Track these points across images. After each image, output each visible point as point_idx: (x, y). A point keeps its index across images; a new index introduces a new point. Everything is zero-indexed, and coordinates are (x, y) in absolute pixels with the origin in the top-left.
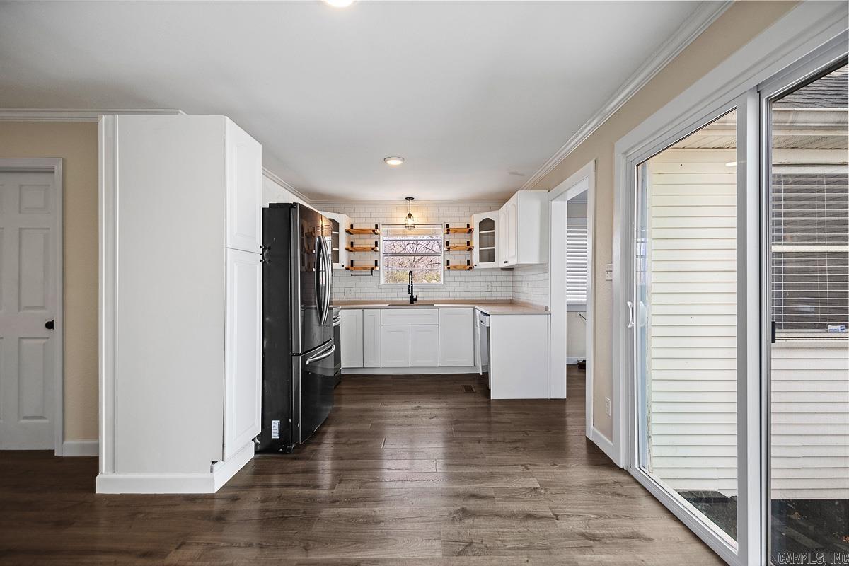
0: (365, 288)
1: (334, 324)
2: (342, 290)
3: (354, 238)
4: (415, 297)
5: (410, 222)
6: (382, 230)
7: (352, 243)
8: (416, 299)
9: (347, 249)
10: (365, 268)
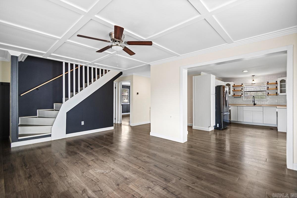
0: (239, 101)
1: (229, 109)
2: (231, 101)
3: (235, 88)
4: (255, 104)
5: (253, 82)
6: (244, 85)
7: (234, 89)
8: (256, 104)
9: (233, 91)
10: (238, 96)
